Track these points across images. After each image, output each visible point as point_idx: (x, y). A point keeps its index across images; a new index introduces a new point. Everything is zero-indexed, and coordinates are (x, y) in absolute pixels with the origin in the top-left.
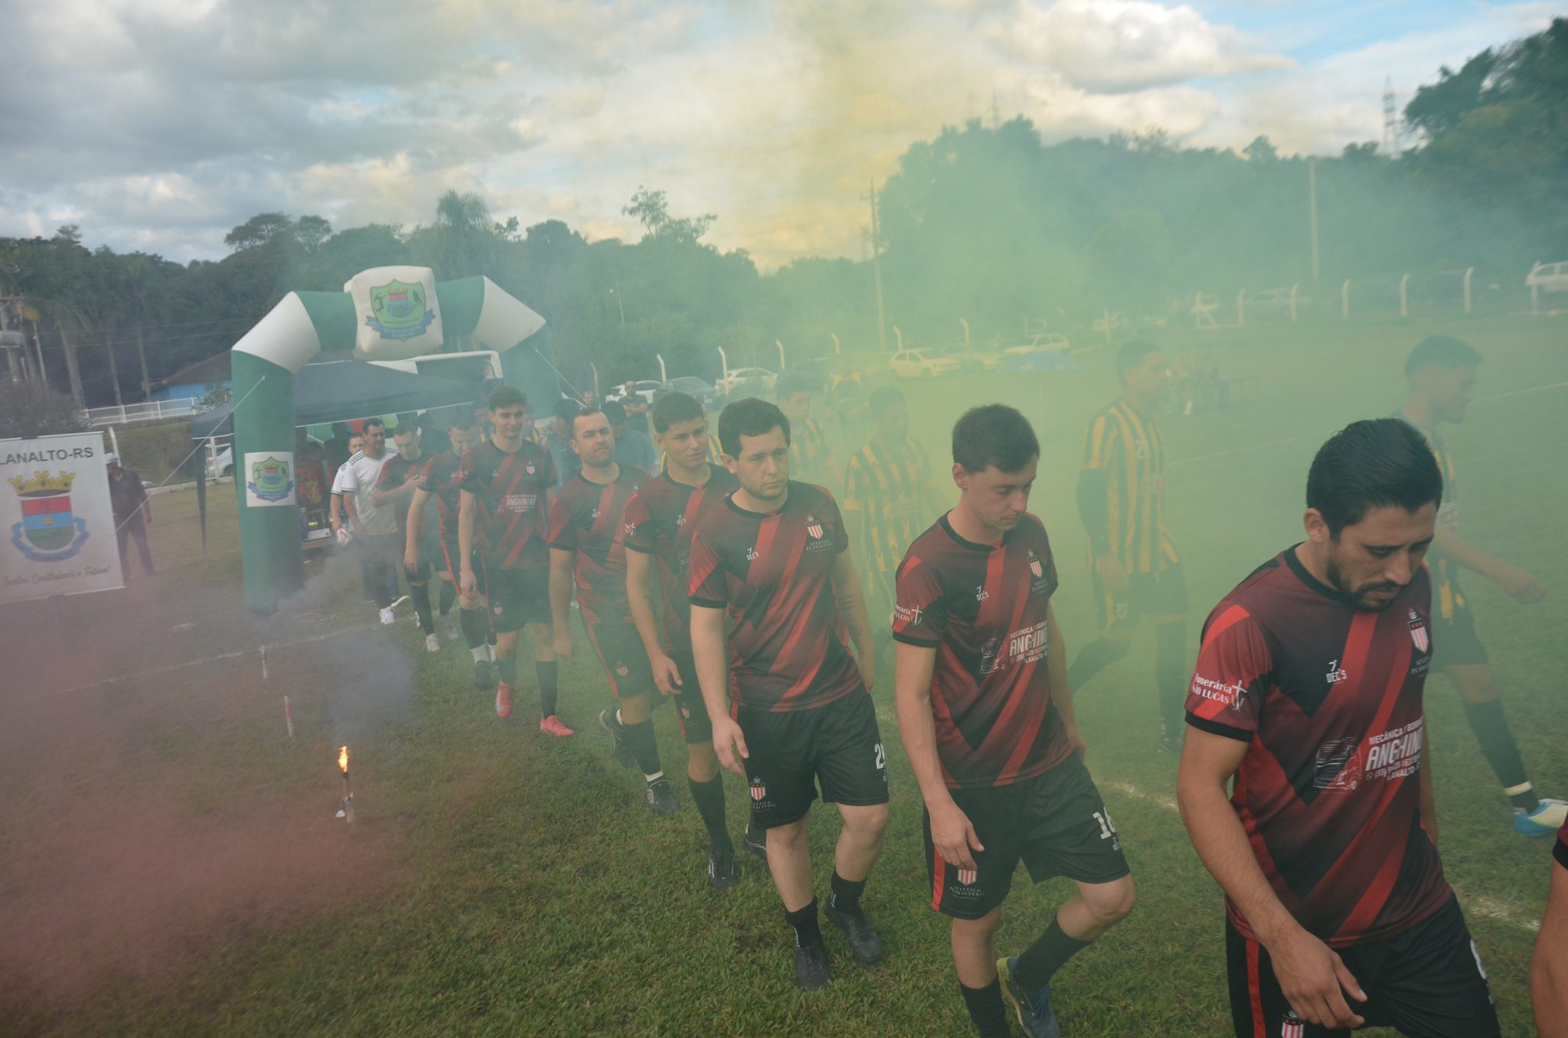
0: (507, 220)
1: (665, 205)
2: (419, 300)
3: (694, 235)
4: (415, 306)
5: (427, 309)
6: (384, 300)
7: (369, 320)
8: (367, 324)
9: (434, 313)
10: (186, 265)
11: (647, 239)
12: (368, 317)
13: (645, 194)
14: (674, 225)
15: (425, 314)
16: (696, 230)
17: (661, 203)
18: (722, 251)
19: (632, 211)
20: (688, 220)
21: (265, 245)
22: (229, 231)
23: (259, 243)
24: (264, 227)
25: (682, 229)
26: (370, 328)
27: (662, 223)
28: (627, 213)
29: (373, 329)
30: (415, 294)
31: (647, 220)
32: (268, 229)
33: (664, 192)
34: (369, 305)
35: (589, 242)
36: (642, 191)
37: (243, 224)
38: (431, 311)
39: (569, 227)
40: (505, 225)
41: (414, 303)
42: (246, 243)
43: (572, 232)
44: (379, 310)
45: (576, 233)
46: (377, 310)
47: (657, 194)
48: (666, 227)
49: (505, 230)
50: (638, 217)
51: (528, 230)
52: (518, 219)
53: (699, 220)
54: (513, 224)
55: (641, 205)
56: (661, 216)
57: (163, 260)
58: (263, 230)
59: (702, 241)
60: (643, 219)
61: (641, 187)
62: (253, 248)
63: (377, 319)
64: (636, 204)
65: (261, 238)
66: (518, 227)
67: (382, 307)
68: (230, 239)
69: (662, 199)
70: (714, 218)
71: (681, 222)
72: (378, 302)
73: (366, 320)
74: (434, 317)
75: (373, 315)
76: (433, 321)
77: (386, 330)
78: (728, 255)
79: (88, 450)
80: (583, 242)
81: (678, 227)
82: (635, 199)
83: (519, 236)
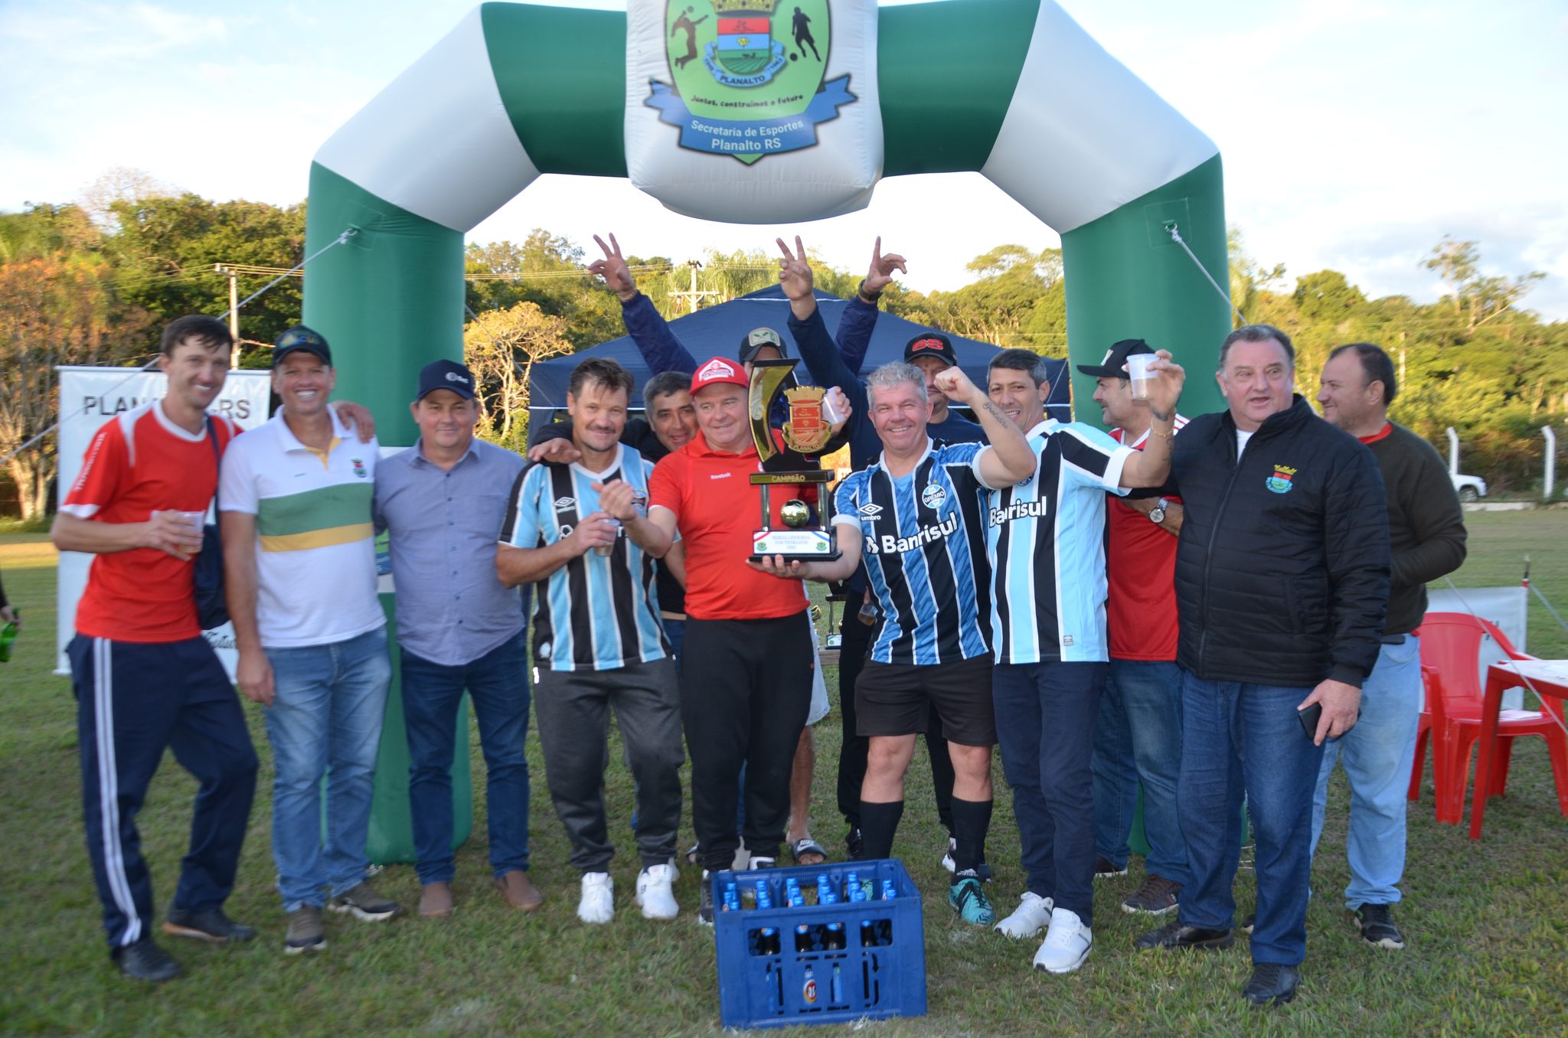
0: (1275, 266)
1: (1476, 258)
2: (811, 41)
3: (1510, 297)
4: (794, 57)
5: (830, 75)
6: (698, 27)
7: (653, 92)
8: (647, 104)
9: (854, 87)
10: (927, 295)
11: (1447, 299)
12: (653, 82)
13: (1450, 244)
14: (1484, 283)
15: (822, 87)
16: (1513, 292)
17: (1472, 255)
18: (1547, 322)
19: (1431, 265)
20: (1503, 278)
21: (1003, 275)
22: (971, 260)
23: (998, 273)
24: (1005, 257)
25: (1495, 289)
26: (655, 114)
27: (1468, 281)
28: (1424, 266)
29: (661, 119)
30: (801, 26)
31: (1450, 275)
32: (1010, 260)
33: (1477, 242)
34: (657, 45)
35: (1370, 299)
36: (1448, 240)
37: (984, 254)
38: (847, 77)
39: (1347, 279)
40: (1270, 272)
41: (792, 47)
42: (986, 274)
43: (1350, 285)
44: (682, 61)
45: (1356, 287)
46: (678, 60)
47: (1467, 245)
48: (1477, 285)
49: (1270, 277)
50: (1440, 270)
51: (1298, 279)
52: (1285, 267)
53: (1520, 279)
54: (1279, 272)
55: (1444, 257)
56: (1469, 273)
57: (903, 286)
58: (1004, 261)
59: (1519, 304)
60: (1443, 276)
61: (1446, 236)
62: (991, 278)
63: (674, 86)
64: (1437, 256)
65: (1002, 268)
66: (1285, 274)
67: (692, 54)
68: (971, 267)
69: (1474, 250)
70: (1542, 276)
71: (1495, 280)
72: (682, 34)
73: (647, 89)
74: (854, 99)
75: (665, 77)
76: (843, 110)
77: (696, 126)
78: (1554, 325)
79: (243, 405)
80: (1363, 299)
81: (1490, 286)
82: (1436, 250)
83: (1285, 285)
